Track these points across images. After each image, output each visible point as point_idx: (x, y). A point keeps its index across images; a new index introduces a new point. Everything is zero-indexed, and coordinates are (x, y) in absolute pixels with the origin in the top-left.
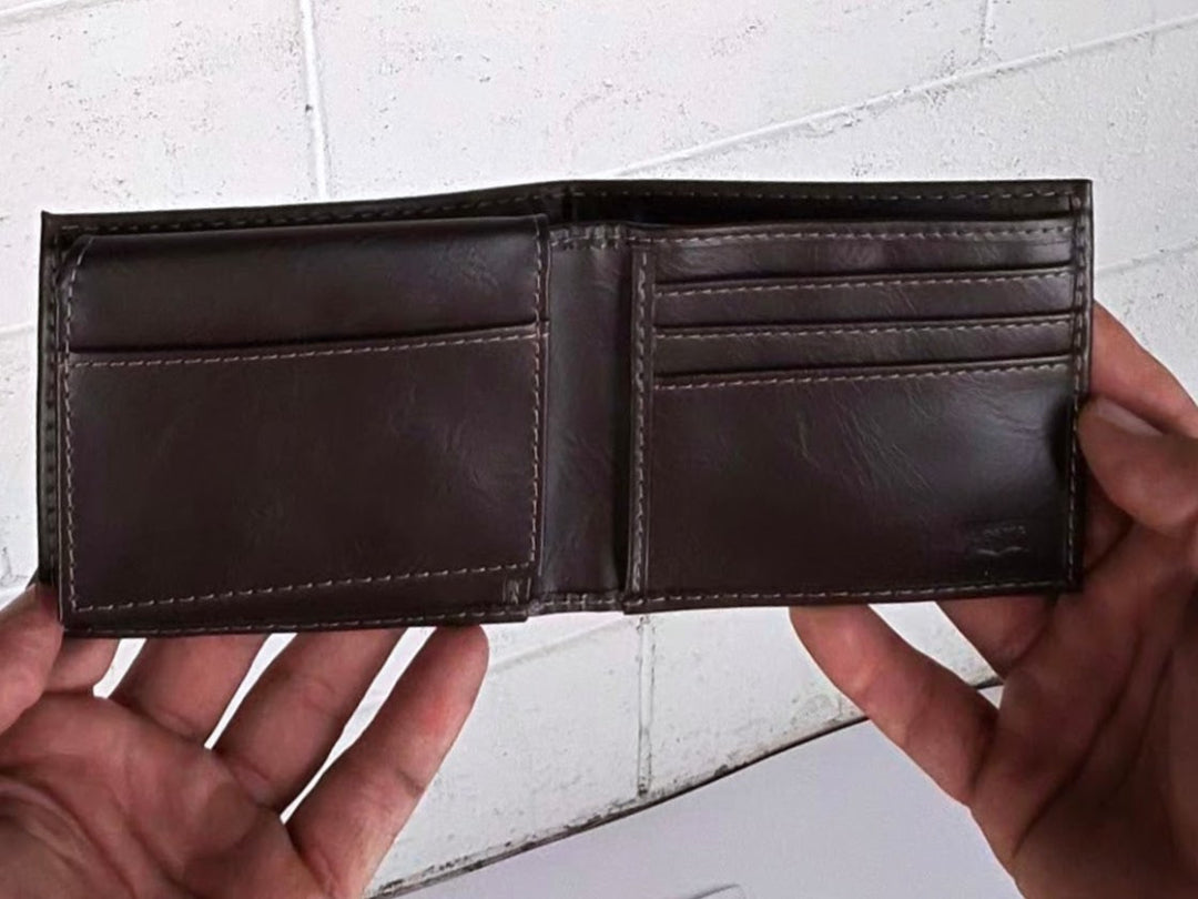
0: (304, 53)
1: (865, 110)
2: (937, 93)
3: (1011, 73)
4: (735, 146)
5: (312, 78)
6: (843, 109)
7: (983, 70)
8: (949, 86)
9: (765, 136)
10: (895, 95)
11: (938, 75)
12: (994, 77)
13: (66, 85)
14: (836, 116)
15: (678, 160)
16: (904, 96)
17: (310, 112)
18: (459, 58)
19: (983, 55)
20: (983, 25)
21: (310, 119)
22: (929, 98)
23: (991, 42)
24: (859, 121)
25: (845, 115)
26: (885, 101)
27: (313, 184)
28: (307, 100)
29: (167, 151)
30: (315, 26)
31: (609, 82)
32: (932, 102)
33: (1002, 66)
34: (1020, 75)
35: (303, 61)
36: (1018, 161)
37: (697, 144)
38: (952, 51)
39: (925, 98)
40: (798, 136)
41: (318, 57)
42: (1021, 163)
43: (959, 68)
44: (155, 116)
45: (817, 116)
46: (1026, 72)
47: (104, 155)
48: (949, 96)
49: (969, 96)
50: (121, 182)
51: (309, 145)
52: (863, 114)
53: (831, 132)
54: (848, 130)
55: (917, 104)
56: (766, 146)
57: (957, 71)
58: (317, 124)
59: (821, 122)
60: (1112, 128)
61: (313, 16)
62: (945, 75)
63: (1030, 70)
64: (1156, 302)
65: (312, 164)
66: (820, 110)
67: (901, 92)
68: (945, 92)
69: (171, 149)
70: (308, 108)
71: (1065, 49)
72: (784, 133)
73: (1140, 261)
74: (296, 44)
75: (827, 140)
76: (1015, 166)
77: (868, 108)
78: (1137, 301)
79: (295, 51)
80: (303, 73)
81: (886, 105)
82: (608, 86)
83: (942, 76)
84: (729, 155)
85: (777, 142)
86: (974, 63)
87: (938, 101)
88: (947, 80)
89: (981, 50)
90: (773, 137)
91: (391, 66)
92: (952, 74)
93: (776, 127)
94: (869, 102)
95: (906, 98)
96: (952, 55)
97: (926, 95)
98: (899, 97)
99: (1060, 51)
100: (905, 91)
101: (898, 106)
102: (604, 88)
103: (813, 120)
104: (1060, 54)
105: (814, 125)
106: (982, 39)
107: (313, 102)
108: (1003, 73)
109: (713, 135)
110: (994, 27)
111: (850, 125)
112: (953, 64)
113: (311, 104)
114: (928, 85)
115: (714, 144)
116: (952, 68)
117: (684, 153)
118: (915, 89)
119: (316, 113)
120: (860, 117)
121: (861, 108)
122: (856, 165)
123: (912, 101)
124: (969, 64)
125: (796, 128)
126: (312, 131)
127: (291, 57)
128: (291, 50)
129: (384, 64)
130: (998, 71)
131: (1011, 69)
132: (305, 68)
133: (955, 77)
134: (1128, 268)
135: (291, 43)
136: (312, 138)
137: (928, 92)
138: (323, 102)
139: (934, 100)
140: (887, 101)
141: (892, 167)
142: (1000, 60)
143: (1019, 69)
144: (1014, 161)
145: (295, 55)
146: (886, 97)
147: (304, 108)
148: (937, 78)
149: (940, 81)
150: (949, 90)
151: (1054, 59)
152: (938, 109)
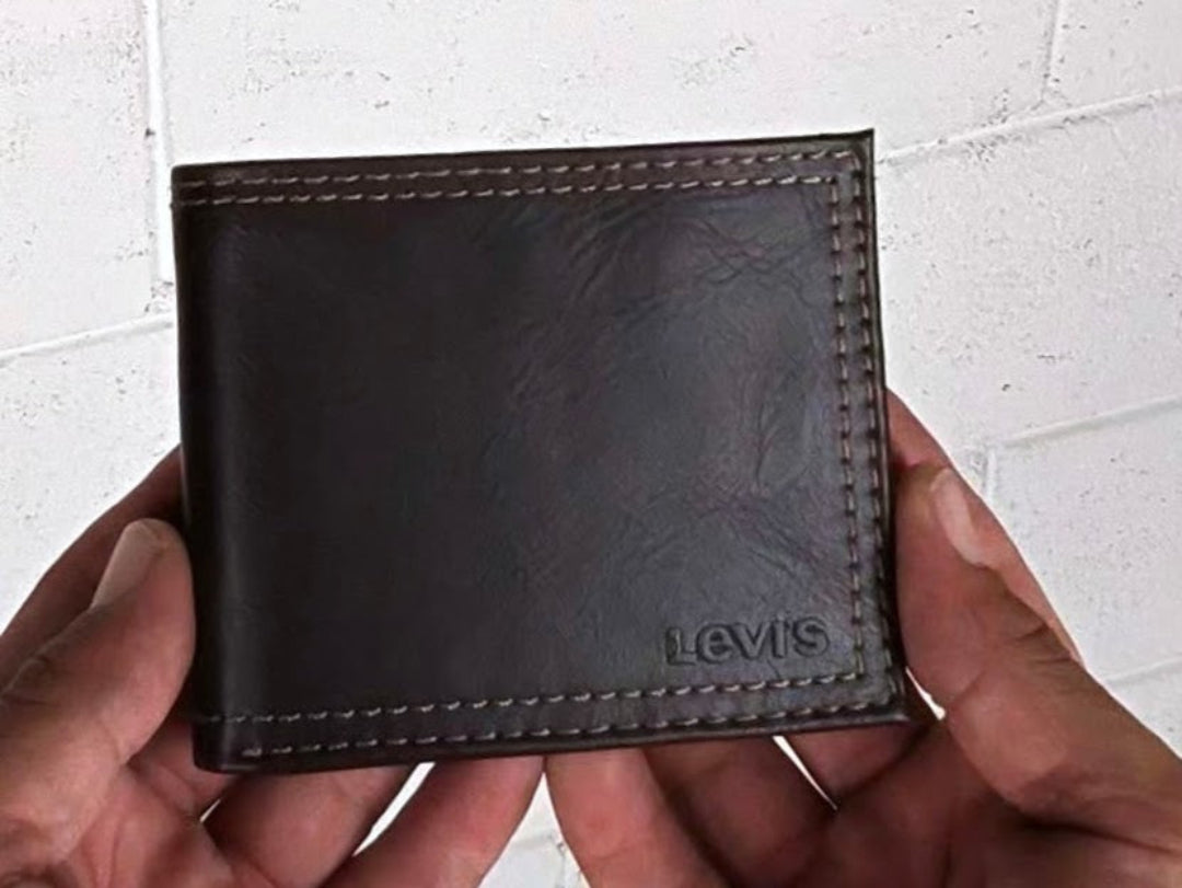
0: (146, 60)
2: (984, 146)
3: (1083, 123)
5: (156, 95)
7: (1048, 117)
8: (1000, 137)
10: (927, 146)
11: (986, 122)
12: (1061, 128)
16: (940, 147)
17: (150, 138)
18: (350, 74)
19: (1045, 96)
20: (1048, 57)
21: (150, 148)
22: (972, 151)
23: (1057, 80)
26: (911, 154)
27: (151, 234)
28: (147, 123)
30: (161, 23)
31: (546, 114)
32: (975, 158)
33: (1074, 112)
34: (1089, 128)
35: (144, 72)
36: (1089, 241)
38: (1006, 91)
39: (967, 151)
41: (164, 64)
42: (1092, 244)
43: (1012, 113)
48: (1000, 150)
49: (1026, 151)
51: (148, 181)
55: (956, 160)
57: (1011, 118)
58: (160, 154)
61: (160, 13)
62: (995, 121)
63: (1108, 119)
65: (151, 206)
67: (935, 143)
68: (993, 145)
70: (148, 133)
71: (1156, 93)
74: (136, 47)
76: (1085, 247)
77: (890, 161)
79: (134, 57)
80: (144, 88)
81: (915, 159)
82: (546, 119)
83: (991, 123)
86: (1034, 108)
87: (984, 156)
88: (1000, 128)
89: (1043, 91)
91: (260, 83)
92: (1004, 121)
95: (941, 151)
96: (1005, 96)
97: (969, 148)
98: (933, 147)
99: (1150, 96)
100: (940, 142)
101: (930, 160)
102: (539, 122)
104: (1151, 100)
106: (1046, 76)
107: (155, 125)
108: (1072, 122)
110: (1062, 61)
112: (1005, 109)
113: (152, 127)
114: (969, 135)
116: (1004, 114)
118: (953, 139)
119: (159, 138)
123: (949, 154)
124: (1028, 108)
126: (152, 164)
127: (130, 64)
128: (129, 55)
129: (250, 79)
130: (1067, 119)
131: (1083, 118)
132: (147, 79)
133: (1008, 126)
135: (130, 46)
136: (152, 172)
137: (971, 144)
138: (168, 124)
139: (979, 154)
140: (916, 155)
141: (920, 243)
142: (1069, 105)
143: (1095, 117)
144: (1084, 242)
145: (134, 62)
146: (914, 149)
147: (144, 132)
148: (984, 126)
149: (988, 130)
150: (999, 142)
151: (1142, 106)
152: (984, 168)
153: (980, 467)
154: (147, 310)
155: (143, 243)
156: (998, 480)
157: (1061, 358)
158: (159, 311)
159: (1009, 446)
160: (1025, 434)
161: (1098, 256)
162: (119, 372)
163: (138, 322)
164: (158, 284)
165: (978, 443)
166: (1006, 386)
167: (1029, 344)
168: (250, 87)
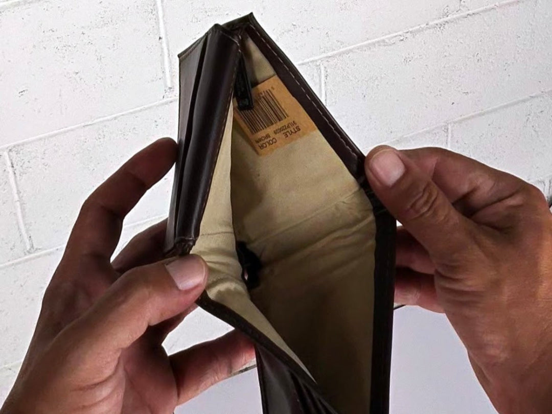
0: (158, 14)
1: (409, 33)
2: (441, 25)
3: (474, 15)
4: (351, 51)
5: (162, 26)
6: (400, 33)
7: (462, 14)
8: (447, 22)
9: (366, 46)
10: (422, 26)
11: (441, 17)
12: (466, 17)
13: (51, 31)
14: (396, 36)
15: (327, 57)
17: (161, 40)
18: (227, 14)
19: (461, 7)
21: (161, 43)
22: (438, 27)
23: (464, 2)
24: (406, 38)
25: (400, 35)
27: (163, 72)
28: (159, 35)
29: (97, 59)
31: (294, 24)
32: (438, 29)
33: (470, 12)
34: (477, 16)
35: (157, 17)
36: (478, 54)
37: (334, 50)
38: (447, 6)
39: (435, 27)
40: (379, 45)
41: (164, 15)
43: (450, 13)
44: (92, 44)
45: (387, 36)
46: (480, 15)
47: (69, 61)
48: (446, 26)
49: (456, 26)
50: (77, 73)
51: (161, 55)
52: (408, 35)
53: (394, 43)
54: (402, 42)
55: (432, 30)
56: (365, 50)
57: (450, 15)
58: (164, 45)
59: (389, 39)
60: (519, 39)
63: (481, 13)
64: (540, 115)
65: (163, 63)
66: (390, 33)
67: (425, 25)
68: (444, 24)
69: (99, 58)
70: (160, 38)
71: (497, 4)
72: (374, 44)
73: (532, 97)
74: (154, 10)
75: (392, 47)
76: (477, 56)
77: (411, 32)
78: (532, 114)
79: (153, 13)
80: (157, 23)
81: (418, 31)
83: (443, 17)
84: (349, 55)
85: (370, 48)
86: (457, 11)
87: (441, 28)
88: (446, 19)
89: (460, 5)
90: (369, 46)
91: (197, 19)
92: (447, 16)
93: (370, 41)
94: (411, 30)
95: (427, 27)
96: (447, 8)
97: (436, 26)
98: (424, 27)
99: (495, 5)
100: (427, 24)
101: (424, 31)
102: (292, 26)
103: (387, 38)
104: (495, 7)
105: (387, 41)
106: (460, 1)
107: (163, 35)
108: (470, 15)
109: (341, 46)
111: (402, 40)
112: (447, 12)
113: (161, 37)
114: (436, 22)
115: (341, 50)
116: (447, 14)
117: (329, 54)
118: (431, 23)
119: (164, 40)
120: (407, 36)
121: (408, 32)
122: (406, 58)
123: (430, 29)
124: (455, 12)
125: (378, 42)
126: (162, 49)
128: (152, 13)
129: (194, 18)
130: (468, 15)
131: (473, 14)
132: (158, 20)
133: (449, 18)
134: (528, 100)
135: (151, 9)
136: (162, 52)
137: (437, 25)
138: (166, 35)
139: (440, 28)
140: (419, 29)
141: (422, 58)
142: (469, 10)
143: (477, 13)
144: (476, 54)
145: (153, 15)
146: (418, 27)
147: (158, 38)
148: (441, 18)
149: (442, 20)
150: (446, 24)
151: (493, 9)
152: (442, 32)
153: (446, 130)
154: (163, 97)
155: (161, 75)
156: (452, 134)
157: (471, 92)
158: (168, 97)
159: (455, 123)
160: (460, 118)
161: (481, 59)
162: (156, 119)
163: (161, 102)
164: (167, 89)
165: (444, 122)
166: (453, 103)
167: (460, 89)
168: (193, 21)
